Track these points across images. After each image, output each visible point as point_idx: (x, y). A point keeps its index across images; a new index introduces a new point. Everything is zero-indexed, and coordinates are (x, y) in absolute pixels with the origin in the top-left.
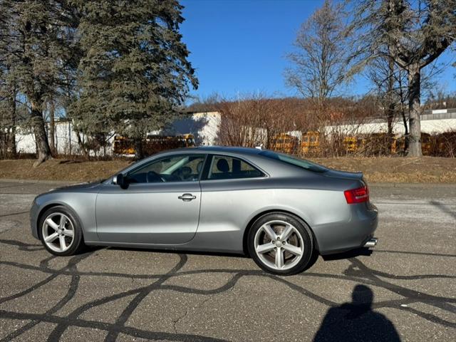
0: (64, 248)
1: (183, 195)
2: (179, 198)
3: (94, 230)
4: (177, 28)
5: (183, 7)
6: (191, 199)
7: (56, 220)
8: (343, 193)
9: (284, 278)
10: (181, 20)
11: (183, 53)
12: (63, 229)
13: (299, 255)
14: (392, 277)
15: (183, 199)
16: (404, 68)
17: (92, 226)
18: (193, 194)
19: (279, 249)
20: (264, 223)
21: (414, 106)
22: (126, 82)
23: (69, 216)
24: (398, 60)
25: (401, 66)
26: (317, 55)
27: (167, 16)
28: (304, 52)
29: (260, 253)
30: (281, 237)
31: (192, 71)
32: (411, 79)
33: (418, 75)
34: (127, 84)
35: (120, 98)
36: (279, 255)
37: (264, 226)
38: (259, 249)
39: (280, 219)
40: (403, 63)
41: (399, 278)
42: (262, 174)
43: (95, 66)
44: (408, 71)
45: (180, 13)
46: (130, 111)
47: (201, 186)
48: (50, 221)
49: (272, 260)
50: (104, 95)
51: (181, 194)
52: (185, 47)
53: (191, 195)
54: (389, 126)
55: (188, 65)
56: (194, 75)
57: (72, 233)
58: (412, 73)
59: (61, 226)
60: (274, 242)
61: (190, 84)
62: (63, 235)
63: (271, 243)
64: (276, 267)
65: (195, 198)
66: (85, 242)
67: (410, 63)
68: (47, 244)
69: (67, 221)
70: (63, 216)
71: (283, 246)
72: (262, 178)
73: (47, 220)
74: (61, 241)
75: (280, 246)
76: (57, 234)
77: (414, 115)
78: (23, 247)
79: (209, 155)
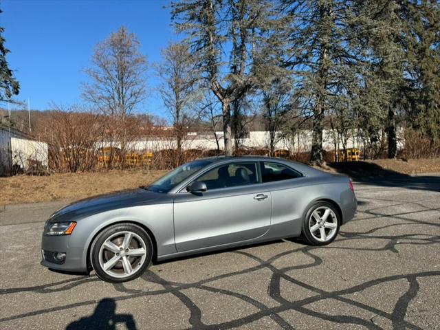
1: (257, 196)
2: (254, 198)
3: (171, 242)
6: (264, 198)
11: (2, 50)
12: (127, 250)
15: (258, 199)
18: (265, 194)
19: (323, 227)
20: (313, 210)
21: (228, 129)
24: (218, 94)
29: (312, 232)
30: (323, 219)
31: (9, 73)
32: (224, 109)
33: (229, 107)
42: (302, 176)
44: (223, 104)
48: (108, 244)
49: (319, 235)
51: (255, 195)
56: (12, 77)
57: (143, 251)
58: (226, 105)
59: (125, 247)
60: (319, 223)
61: (11, 88)
62: (127, 256)
63: (317, 224)
64: (322, 239)
65: (267, 197)
66: (159, 257)
67: (224, 97)
68: (106, 272)
69: (134, 238)
70: (130, 233)
71: (325, 224)
72: (302, 178)
73: (105, 243)
74: (126, 263)
75: (323, 225)
76: (119, 257)
77: (228, 136)
78: (39, 290)
79: (260, 162)
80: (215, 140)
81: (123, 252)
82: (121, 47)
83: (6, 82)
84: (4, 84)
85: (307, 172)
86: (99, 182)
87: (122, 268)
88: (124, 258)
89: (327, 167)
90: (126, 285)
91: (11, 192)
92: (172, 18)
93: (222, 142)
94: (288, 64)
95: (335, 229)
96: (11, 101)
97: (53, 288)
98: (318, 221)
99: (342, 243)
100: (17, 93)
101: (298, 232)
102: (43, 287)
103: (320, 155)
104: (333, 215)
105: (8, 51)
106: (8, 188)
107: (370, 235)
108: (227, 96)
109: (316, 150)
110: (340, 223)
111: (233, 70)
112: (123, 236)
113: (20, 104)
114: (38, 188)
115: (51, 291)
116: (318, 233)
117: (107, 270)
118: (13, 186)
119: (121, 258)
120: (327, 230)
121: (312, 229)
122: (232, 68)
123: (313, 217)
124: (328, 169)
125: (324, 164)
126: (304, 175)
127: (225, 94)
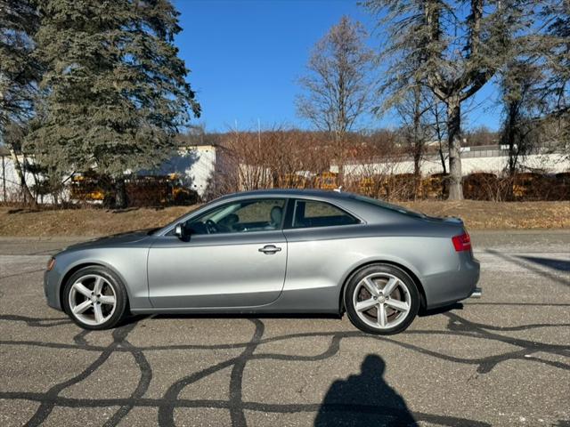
0: (101, 319)
1: (265, 247)
2: (260, 250)
3: (145, 295)
4: (172, 39)
5: (179, 14)
6: (275, 252)
7: (89, 284)
8: (451, 239)
9: (388, 337)
10: (178, 29)
11: (180, 70)
12: (99, 296)
13: (405, 311)
14: (498, 329)
15: (265, 252)
16: (443, 100)
17: (141, 289)
18: (277, 245)
19: (382, 305)
20: (364, 277)
21: (454, 143)
22: (109, 106)
23: (108, 278)
24: (437, 90)
25: (441, 98)
26: (334, 80)
27: (157, 24)
28: (319, 76)
29: (359, 311)
30: (383, 291)
31: (192, 95)
32: (450, 112)
33: (458, 108)
34: (111, 109)
35: (101, 127)
36: (382, 313)
37: (365, 280)
38: (359, 306)
39: (380, 271)
40: (442, 95)
41: (505, 329)
42: (357, 221)
43: (68, 85)
44: (448, 104)
45: (177, 21)
46: (115, 143)
47: (286, 237)
48: (79, 286)
49: (374, 318)
50: (79, 123)
51: (262, 246)
52: (183, 65)
53: (275, 247)
54: (416, 165)
55: (187, 86)
57: (112, 299)
58: (452, 107)
59: (97, 292)
60: (375, 298)
61: (190, 111)
62: (98, 303)
63: (372, 299)
64: (379, 325)
65: (280, 250)
66: (132, 310)
67: (449, 95)
68: (76, 315)
69: (105, 284)
70: (100, 278)
71: (387, 302)
72: (358, 225)
73: (76, 285)
76: (90, 302)
77: (454, 154)
78: (33, 322)
79: (290, 199)
81: (95, 298)
83: (183, 105)
85: (368, 218)
87: (93, 314)
88: (96, 304)
95: (407, 313)
100: (198, 116)
102: (36, 320)
104: (405, 287)
105: (190, 71)
108: (453, 92)
112: (93, 279)
117: (77, 313)
119: (92, 304)
122: (466, 48)
123: (362, 286)
126: (362, 221)
127: (452, 90)
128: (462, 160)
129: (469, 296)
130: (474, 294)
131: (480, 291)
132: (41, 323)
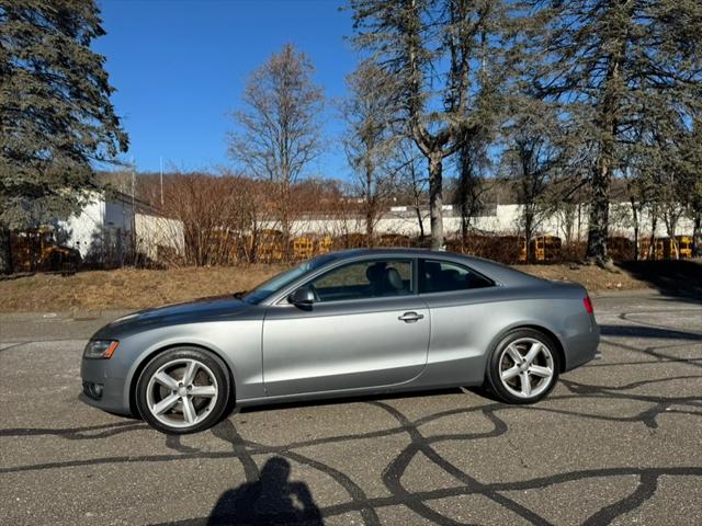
0: (192, 420)
1: (404, 315)
2: (400, 318)
3: (258, 380)
6: (416, 319)
7: (175, 372)
8: (582, 301)
9: (534, 406)
10: (101, 32)
12: (189, 387)
13: (547, 376)
15: (405, 320)
16: (426, 155)
17: (253, 372)
18: (419, 312)
19: (526, 373)
20: (509, 343)
21: (436, 202)
23: (205, 361)
24: (422, 145)
25: (424, 152)
29: (505, 380)
30: (527, 358)
32: (432, 169)
33: (440, 164)
36: (526, 380)
37: (510, 346)
39: (524, 336)
40: (426, 149)
42: (493, 284)
44: (430, 160)
47: (426, 302)
48: (160, 376)
49: (519, 387)
51: (401, 313)
52: (106, 79)
53: (415, 314)
54: (369, 224)
55: (109, 109)
56: (120, 127)
57: (212, 390)
58: (434, 163)
59: (187, 381)
60: (519, 365)
61: (117, 143)
62: (189, 396)
63: (515, 367)
64: (524, 394)
65: (421, 317)
66: (237, 401)
67: (432, 150)
68: (157, 417)
69: (200, 370)
70: (194, 362)
71: (530, 368)
72: (493, 288)
73: (156, 375)
74: (187, 407)
75: (527, 369)
76: (177, 397)
77: (436, 214)
78: (70, 433)
79: (419, 259)
80: (417, 220)
81: (183, 389)
82: (286, 76)
83: (109, 134)
84: (107, 138)
85: (503, 279)
86: (233, 282)
87: (181, 413)
88: (185, 399)
89: (616, 268)
90: (183, 440)
91: (111, 292)
92: (355, 26)
93: (427, 223)
94: (552, 91)
95: (550, 379)
96: (115, 162)
97: (89, 433)
98: (517, 362)
99: (561, 403)
100: (126, 150)
101: (479, 378)
102: (75, 430)
103: (603, 248)
104: (547, 352)
105: (114, 89)
106: (108, 285)
107: (625, 392)
108: (436, 148)
109: (597, 238)
110: (560, 368)
111: (449, 106)
112: (184, 365)
113: (127, 165)
114: (147, 287)
115: (82, 437)
116: (516, 382)
117: (159, 414)
118: (115, 283)
119: (180, 399)
120: (536, 379)
121: (505, 375)
122: (448, 101)
123: (507, 354)
124: (618, 272)
125: (610, 263)
126: (497, 284)
127: (435, 145)
128: (444, 219)
129: (592, 358)
130: (597, 356)
131: (599, 353)
132: (84, 433)
